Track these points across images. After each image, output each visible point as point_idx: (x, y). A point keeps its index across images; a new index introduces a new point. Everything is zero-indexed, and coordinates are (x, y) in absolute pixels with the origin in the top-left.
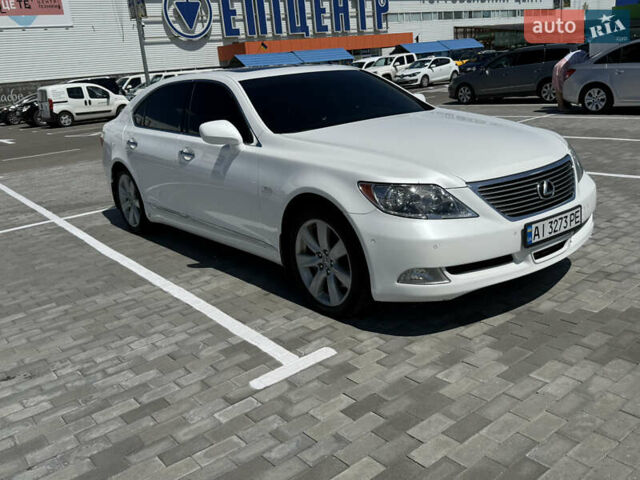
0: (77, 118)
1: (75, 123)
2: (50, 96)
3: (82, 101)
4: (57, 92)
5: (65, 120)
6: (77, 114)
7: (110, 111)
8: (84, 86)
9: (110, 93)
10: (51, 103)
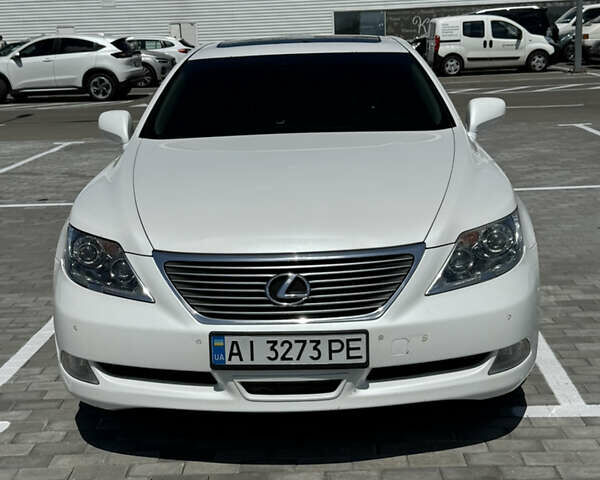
0: (468, 64)
1: (463, 72)
2: (439, 32)
3: (480, 41)
4: (449, 27)
5: (452, 66)
6: (469, 59)
7: (518, 58)
8: (488, 20)
9: (524, 31)
10: (438, 41)
